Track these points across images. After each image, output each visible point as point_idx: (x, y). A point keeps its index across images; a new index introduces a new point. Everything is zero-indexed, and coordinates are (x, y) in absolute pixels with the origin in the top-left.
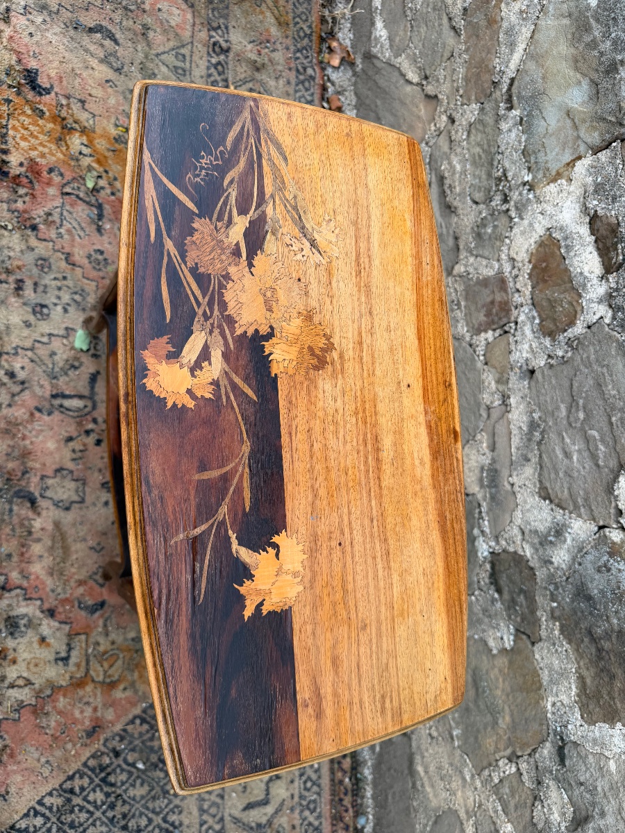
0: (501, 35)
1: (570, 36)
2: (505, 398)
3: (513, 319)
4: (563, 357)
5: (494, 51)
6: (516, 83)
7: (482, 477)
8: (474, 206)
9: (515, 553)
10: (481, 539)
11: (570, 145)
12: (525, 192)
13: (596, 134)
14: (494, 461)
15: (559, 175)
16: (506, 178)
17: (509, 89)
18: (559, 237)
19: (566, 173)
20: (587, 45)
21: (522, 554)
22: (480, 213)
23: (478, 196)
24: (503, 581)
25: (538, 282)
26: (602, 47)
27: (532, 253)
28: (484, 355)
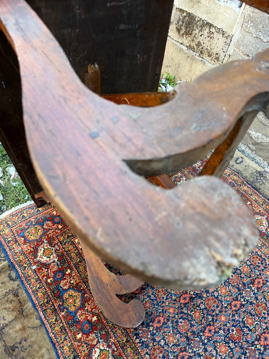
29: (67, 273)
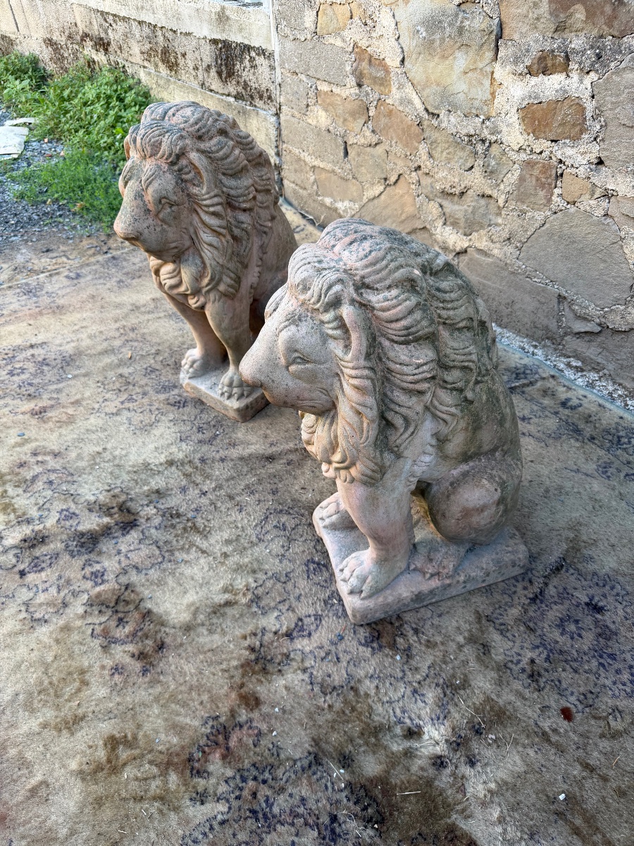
0: (400, 108)
2: (607, 195)
3: (556, 164)
6: (429, 108)
11: (483, 78)
12: (488, 123)
13: (487, 54)
15: (493, 94)
16: (472, 136)
17: (429, 113)
18: (526, 103)
19: (495, 87)
20: (440, 45)
22: (479, 166)
25: (544, 132)
26: (447, 35)
27: (524, 130)
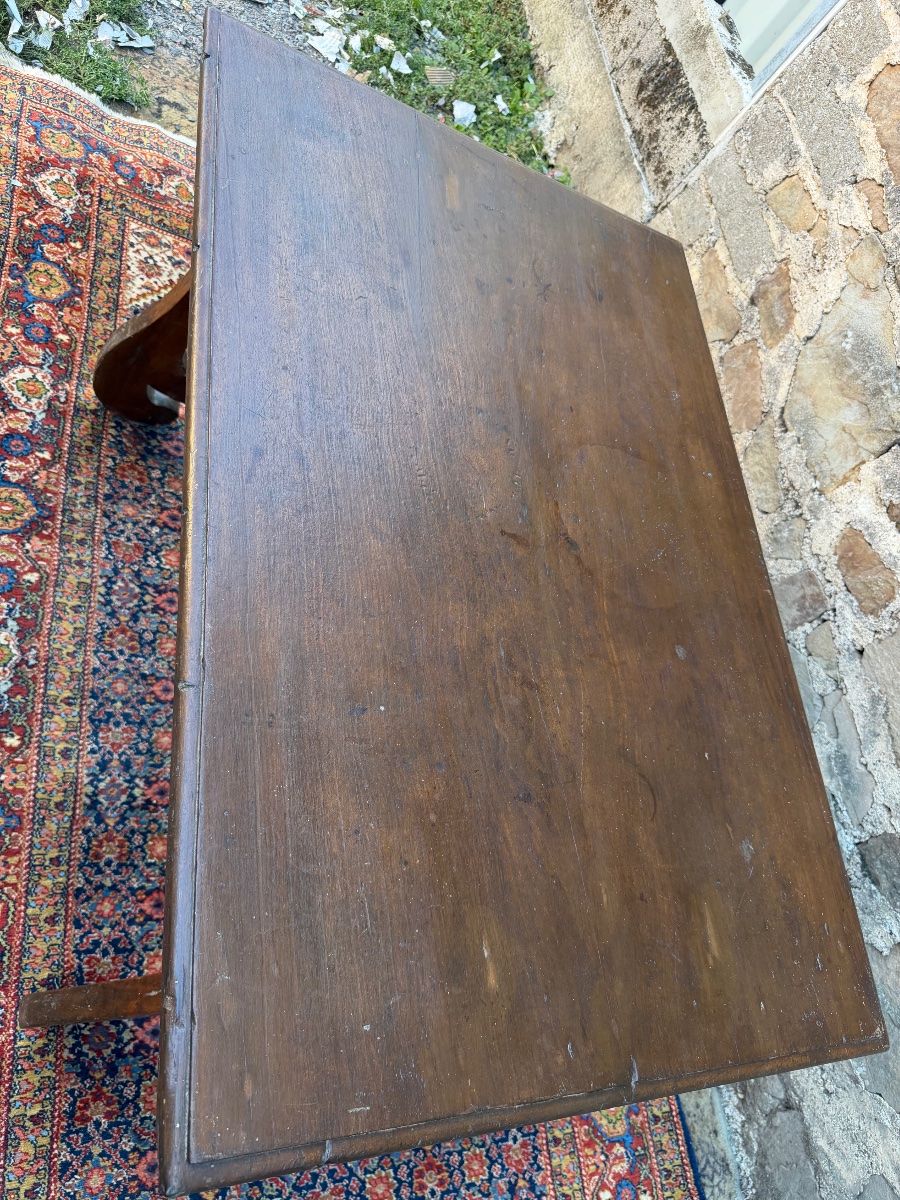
0: (763, 376)
1: (831, 372)
2: (838, 683)
3: (829, 607)
4: (890, 630)
5: (758, 388)
6: (786, 411)
7: (830, 766)
8: (765, 516)
9: (885, 833)
10: (843, 830)
11: (852, 453)
12: (816, 497)
13: (875, 442)
14: (840, 747)
15: (846, 479)
16: (794, 488)
17: (781, 417)
18: (860, 528)
19: (853, 477)
20: (850, 377)
21: (893, 832)
22: (773, 520)
23: (766, 507)
24: (878, 868)
25: (848, 570)
26: (864, 378)
27: (836, 546)
28: (806, 648)
29: (72, 244)
